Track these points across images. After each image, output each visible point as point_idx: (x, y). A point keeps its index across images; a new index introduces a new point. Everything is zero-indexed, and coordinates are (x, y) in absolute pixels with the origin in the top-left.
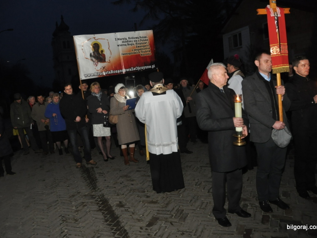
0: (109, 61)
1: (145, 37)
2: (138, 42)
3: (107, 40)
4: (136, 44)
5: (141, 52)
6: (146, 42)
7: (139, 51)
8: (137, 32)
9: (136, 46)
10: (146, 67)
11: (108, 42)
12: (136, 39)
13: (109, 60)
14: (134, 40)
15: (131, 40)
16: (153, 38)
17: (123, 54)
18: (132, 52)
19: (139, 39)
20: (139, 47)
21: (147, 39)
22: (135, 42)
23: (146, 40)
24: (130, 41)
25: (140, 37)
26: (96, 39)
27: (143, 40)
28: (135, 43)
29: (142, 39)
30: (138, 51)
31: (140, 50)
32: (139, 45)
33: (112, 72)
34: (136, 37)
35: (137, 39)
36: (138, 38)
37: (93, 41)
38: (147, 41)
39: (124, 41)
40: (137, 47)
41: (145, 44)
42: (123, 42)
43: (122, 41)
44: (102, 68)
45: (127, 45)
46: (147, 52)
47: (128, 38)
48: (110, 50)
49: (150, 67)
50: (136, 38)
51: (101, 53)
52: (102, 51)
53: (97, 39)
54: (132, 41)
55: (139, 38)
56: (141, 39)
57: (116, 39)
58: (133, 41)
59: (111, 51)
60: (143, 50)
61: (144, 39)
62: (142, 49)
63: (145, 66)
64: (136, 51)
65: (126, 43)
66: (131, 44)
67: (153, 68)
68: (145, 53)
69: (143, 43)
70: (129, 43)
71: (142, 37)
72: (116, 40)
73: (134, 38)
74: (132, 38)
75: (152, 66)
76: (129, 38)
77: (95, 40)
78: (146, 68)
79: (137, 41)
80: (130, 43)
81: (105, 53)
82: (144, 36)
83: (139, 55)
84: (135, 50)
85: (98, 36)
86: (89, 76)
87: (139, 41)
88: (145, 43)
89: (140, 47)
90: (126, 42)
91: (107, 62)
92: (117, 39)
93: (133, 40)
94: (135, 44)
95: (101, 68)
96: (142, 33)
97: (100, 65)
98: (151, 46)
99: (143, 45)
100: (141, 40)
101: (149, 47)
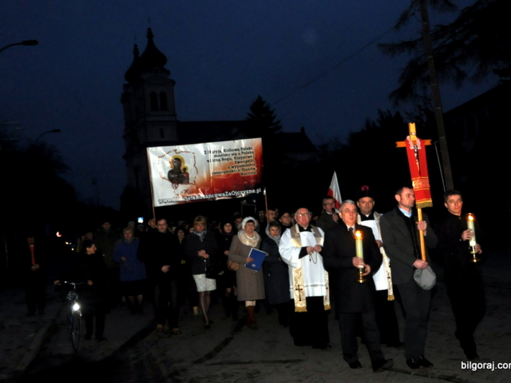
0: (193, 183)
1: (250, 149)
2: (238, 156)
3: (193, 153)
4: (235, 158)
5: (241, 170)
6: (249, 155)
7: (239, 168)
8: (237, 141)
9: (235, 161)
10: (247, 191)
11: (194, 157)
12: (235, 152)
13: (194, 181)
14: (232, 152)
15: (228, 153)
16: (260, 150)
17: (215, 173)
18: (228, 170)
19: (240, 152)
20: (238, 162)
21: (251, 151)
22: (234, 156)
23: (251, 153)
24: (226, 155)
25: (242, 148)
26: (177, 152)
27: (245, 153)
28: (233, 157)
29: (245, 151)
30: (237, 169)
31: (240, 166)
32: (240, 160)
33: (197, 198)
34: (235, 148)
35: (237, 152)
36: (239, 150)
37: (174, 154)
38: (252, 154)
39: (217, 154)
40: (235, 163)
41: (249, 159)
42: (215, 156)
43: (215, 154)
44: (184, 192)
45: (221, 160)
46: (252, 170)
47: (222, 151)
48: (196, 167)
49: (253, 191)
50: (236, 150)
51: (183, 171)
52: (185, 169)
53: (179, 153)
54: (229, 155)
55: (240, 149)
56: (243, 151)
57: (205, 151)
58: (231, 155)
59: (197, 169)
60: (245, 168)
61: (248, 151)
62: (244, 166)
63: (246, 190)
64: (233, 169)
65: (220, 158)
66: (228, 159)
67: (258, 192)
68: (246, 172)
69: (246, 157)
70: (224, 157)
71: (245, 149)
72: (205, 153)
73: (233, 150)
74: (230, 150)
75: (256, 191)
76: (225, 150)
77: (176, 153)
78: (247, 193)
79: (236, 154)
80: (226, 157)
81: (188, 171)
82: (248, 147)
83: (239, 174)
84: (233, 167)
85: (181, 148)
86: (165, 203)
87: (239, 154)
88: (249, 157)
89: (241, 162)
90: (219, 156)
91: (192, 184)
92: (207, 152)
93: (231, 153)
94: (233, 159)
95: (182, 192)
96: (243, 143)
97: (182, 187)
98: (257, 162)
99: (245, 160)
100: (242, 153)
101: (253, 163)
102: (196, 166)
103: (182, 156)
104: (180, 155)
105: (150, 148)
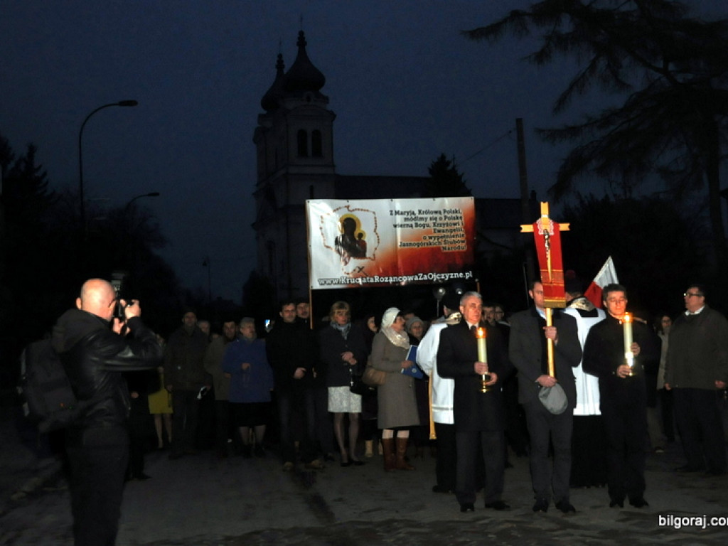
0: (372, 257)
1: (456, 212)
2: (438, 221)
3: (374, 213)
4: (434, 224)
5: (443, 243)
6: (456, 221)
7: (440, 240)
8: (438, 200)
9: (435, 230)
10: (452, 274)
11: (375, 218)
12: (435, 215)
13: (374, 255)
14: (431, 216)
15: (424, 216)
16: (472, 215)
17: (404, 245)
18: (424, 241)
19: (443, 216)
20: (439, 231)
21: (459, 215)
22: (432, 221)
23: (457, 218)
24: (422, 219)
25: (445, 211)
26: (351, 209)
27: (450, 218)
28: (431, 223)
29: (449, 215)
30: (436, 241)
31: (442, 237)
32: (441, 228)
33: (377, 279)
34: (436, 210)
35: (438, 216)
36: (440, 213)
37: (345, 212)
38: (460, 220)
39: (409, 217)
40: (435, 232)
41: (455, 227)
42: (406, 219)
43: (405, 216)
44: (358, 270)
45: (414, 225)
46: (457, 242)
47: (417, 212)
48: (377, 234)
49: (461, 275)
50: (436, 212)
51: (357, 239)
52: (361, 235)
53: (353, 210)
54: (426, 219)
55: (442, 212)
56: (446, 214)
57: (391, 211)
58: (429, 219)
59: (378, 237)
60: (448, 239)
61: (454, 215)
62: (447, 236)
63: (450, 272)
64: (431, 241)
65: (413, 223)
66: (424, 226)
67: (467, 277)
68: (450, 246)
69: (451, 225)
70: (419, 222)
71: (449, 212)
72: (391, 214)
73: (432, 212)
74: (427, 212)
75: (464, 275)
76: (420, 212)
77: (349, 211)
78: (452, 277)
79: (436, 218)
80: (422, 222)
81: (366, 239)
82: (453, 209)
83: (439, 248)
84: (430, 238)
85: (355, 204)
86: (329, 284)
87: (441, 219)
88: (455, 224)
89: (443, 231)
90: (412, 219)
91: (370, 258)
92: (394, 213)
93: (429, 216)
94: (432, 225)
95: (355, 270)
96: (448, 203)
97: (354, 263)
98: (467, 232)
99: (449, 228)
100: (446, 217)
101: (462, 233)
102: (377, 231)
103: (358, 215)
104: (354, 213)
105: (311, 201)
